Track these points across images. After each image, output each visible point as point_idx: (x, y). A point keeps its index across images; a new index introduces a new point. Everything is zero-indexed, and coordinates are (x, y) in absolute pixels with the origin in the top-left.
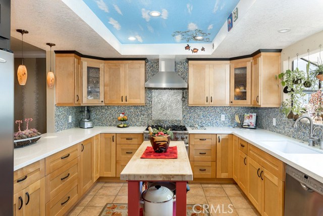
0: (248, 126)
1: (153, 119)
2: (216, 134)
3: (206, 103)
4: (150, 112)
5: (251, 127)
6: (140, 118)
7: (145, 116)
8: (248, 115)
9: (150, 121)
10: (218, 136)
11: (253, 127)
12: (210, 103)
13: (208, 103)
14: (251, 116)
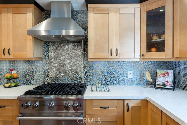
0: (164, 85)
1: (50, 76)
2: (124, 100)
3: (110, 57)
4: (46, 68)
5: (167, 87)
6: (36, 75)
7: (41, 73)
8: (163, 71)
9: (47, 79)
10: (126, 102)
11: (171, 88)
12: (116, 57)
13: (112, 57)
14: (168, 73)
